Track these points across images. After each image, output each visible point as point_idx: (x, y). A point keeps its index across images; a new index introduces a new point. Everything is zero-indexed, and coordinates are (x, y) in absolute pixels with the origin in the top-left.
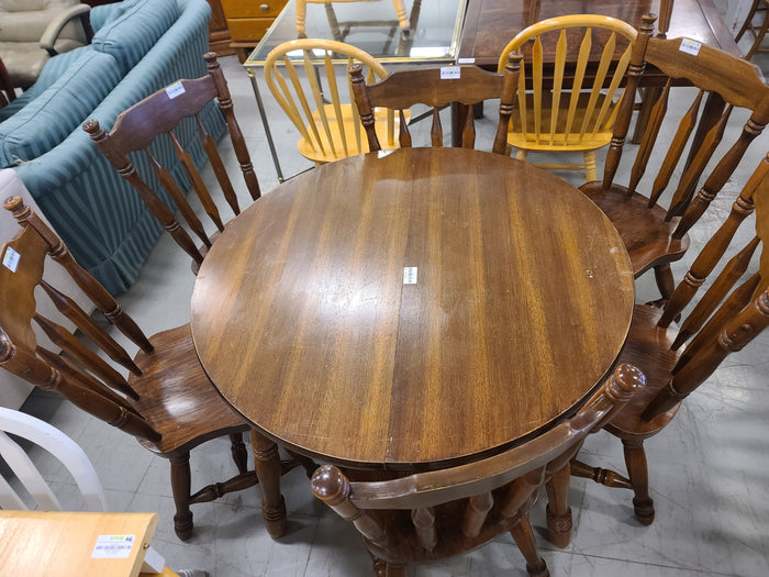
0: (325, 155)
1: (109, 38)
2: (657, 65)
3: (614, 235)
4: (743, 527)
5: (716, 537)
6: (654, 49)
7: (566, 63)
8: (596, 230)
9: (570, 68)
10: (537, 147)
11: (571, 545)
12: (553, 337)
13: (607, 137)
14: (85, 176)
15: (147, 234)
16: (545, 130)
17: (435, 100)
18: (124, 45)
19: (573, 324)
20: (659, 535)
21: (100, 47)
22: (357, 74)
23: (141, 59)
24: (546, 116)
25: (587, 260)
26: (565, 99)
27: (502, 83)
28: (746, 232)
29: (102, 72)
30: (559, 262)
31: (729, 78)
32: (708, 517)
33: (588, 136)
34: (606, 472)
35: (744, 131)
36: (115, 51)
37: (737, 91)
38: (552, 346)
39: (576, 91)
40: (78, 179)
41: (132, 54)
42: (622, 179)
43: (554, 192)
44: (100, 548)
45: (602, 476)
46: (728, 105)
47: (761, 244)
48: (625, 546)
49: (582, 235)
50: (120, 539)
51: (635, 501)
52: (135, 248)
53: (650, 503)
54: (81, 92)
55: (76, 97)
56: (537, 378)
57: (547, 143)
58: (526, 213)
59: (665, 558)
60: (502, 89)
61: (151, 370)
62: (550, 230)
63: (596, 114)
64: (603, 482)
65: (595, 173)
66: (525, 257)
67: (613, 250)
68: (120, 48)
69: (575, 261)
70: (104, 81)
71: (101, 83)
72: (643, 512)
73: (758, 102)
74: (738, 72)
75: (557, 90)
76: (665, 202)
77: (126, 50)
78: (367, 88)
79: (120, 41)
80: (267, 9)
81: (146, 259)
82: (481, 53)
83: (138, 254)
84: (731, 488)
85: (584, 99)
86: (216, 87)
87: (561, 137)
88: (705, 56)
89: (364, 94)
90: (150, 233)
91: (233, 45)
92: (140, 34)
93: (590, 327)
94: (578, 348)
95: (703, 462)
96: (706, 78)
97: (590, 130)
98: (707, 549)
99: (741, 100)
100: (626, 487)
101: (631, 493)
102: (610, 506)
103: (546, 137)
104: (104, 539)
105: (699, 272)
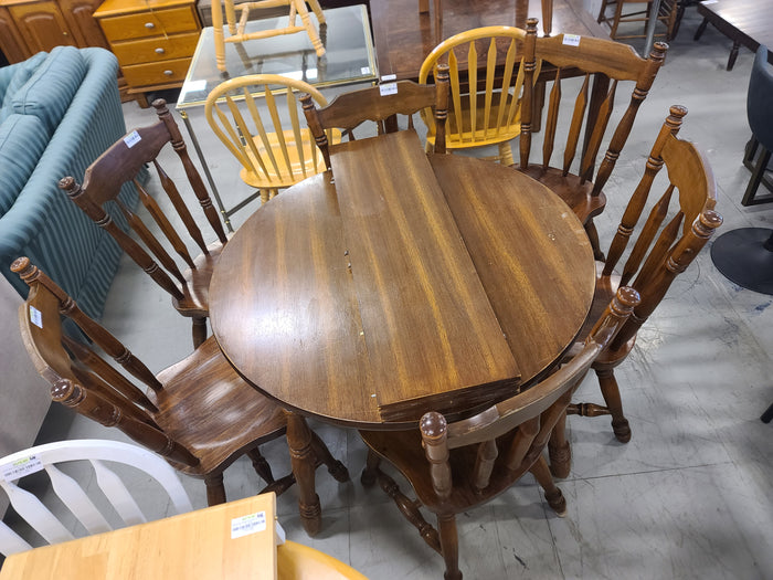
0: (270, 181)
1: (28, 99)
2: (550, 61)
3: (560, 203)
4: (700, 427)
5: (682, 439)
6: (543, 47)
7: (478, 70)
8: (545, 203)
9: (482, 73)
10: (461, 145)
11: (571, 474)
12: (539, 292)
13: (516, 129)
14: (41, 237)
15: (98, 287)
16: (467, 129)
17: (378, 115)
18: (45, 104)
19: (551, 278)
20: (638, 448)
21: (22, 109)
22: (307, 101)
23: (63, 116)
24: (466, 116)
25: (546, 227)
26: (481, 99)
27: (435, 92)
28: (661, 183)
29: (31, 133)
30: (525, 233)
31: (609, 59)
32: (671, 425)
33: (503, 130)
34: (587, 405)
35: (633, 98)
36: (38, 111)
37: (617, 68)
38: (541, 298)
39: (489, 91)
40: (34, 242)
41: (54, 113)
42: (536, 158)
43: (501, 178)
44: (237, 529)
45: (585, 410)
46: (612, 81)
47: (676, 190)
48: (613, 463)
49: (535, 207)
50: (253, 518)
51: (613, 424)
52: (91, 303)
53: (626, 423)
54: (16, 156)
55: (13, 162)
56: (538, 325)
57: (469, 140)
58: (485, 199)
59: (647, 465)
60: (436, 97)
61: (166, 405)
62: (508, 208)
63: (507, 110)
64: (586, 415)
65: (513, 156)
66: (496, 234)
67: (564, 216)
68: (42, 108)
69: (537, 231)
70: (34, 142)
71: (32, 144)
72: (621, 432)
73: (639, 74)
74: (616, 53)
75: (473, 93)
76: (575, 169)
77: (48, 109)
78: (318, 112)
79: (41, 102)
80: (163, 53)
81: (102, 313)
82: (399, 69)
83: (94, 310)
84: (683, 398)
85: (496, 97)
86: (169, 131)
87: (480, 134)
88: (585, 45)
89: (316, 118)
90: (101, 287)
91: (131, 91)
92: (57, 92)
93: (566, 278)
94: (561, 295)
95: (656, 382)
96: (591, 63)
97: (504, 124)
98: (677, 450)
99: (624, 74)
100: (605, 413)
101: (609, 418)
102: (593, 435)
103: (466, 135)
104: (235, 522)
105: (628, 223)
